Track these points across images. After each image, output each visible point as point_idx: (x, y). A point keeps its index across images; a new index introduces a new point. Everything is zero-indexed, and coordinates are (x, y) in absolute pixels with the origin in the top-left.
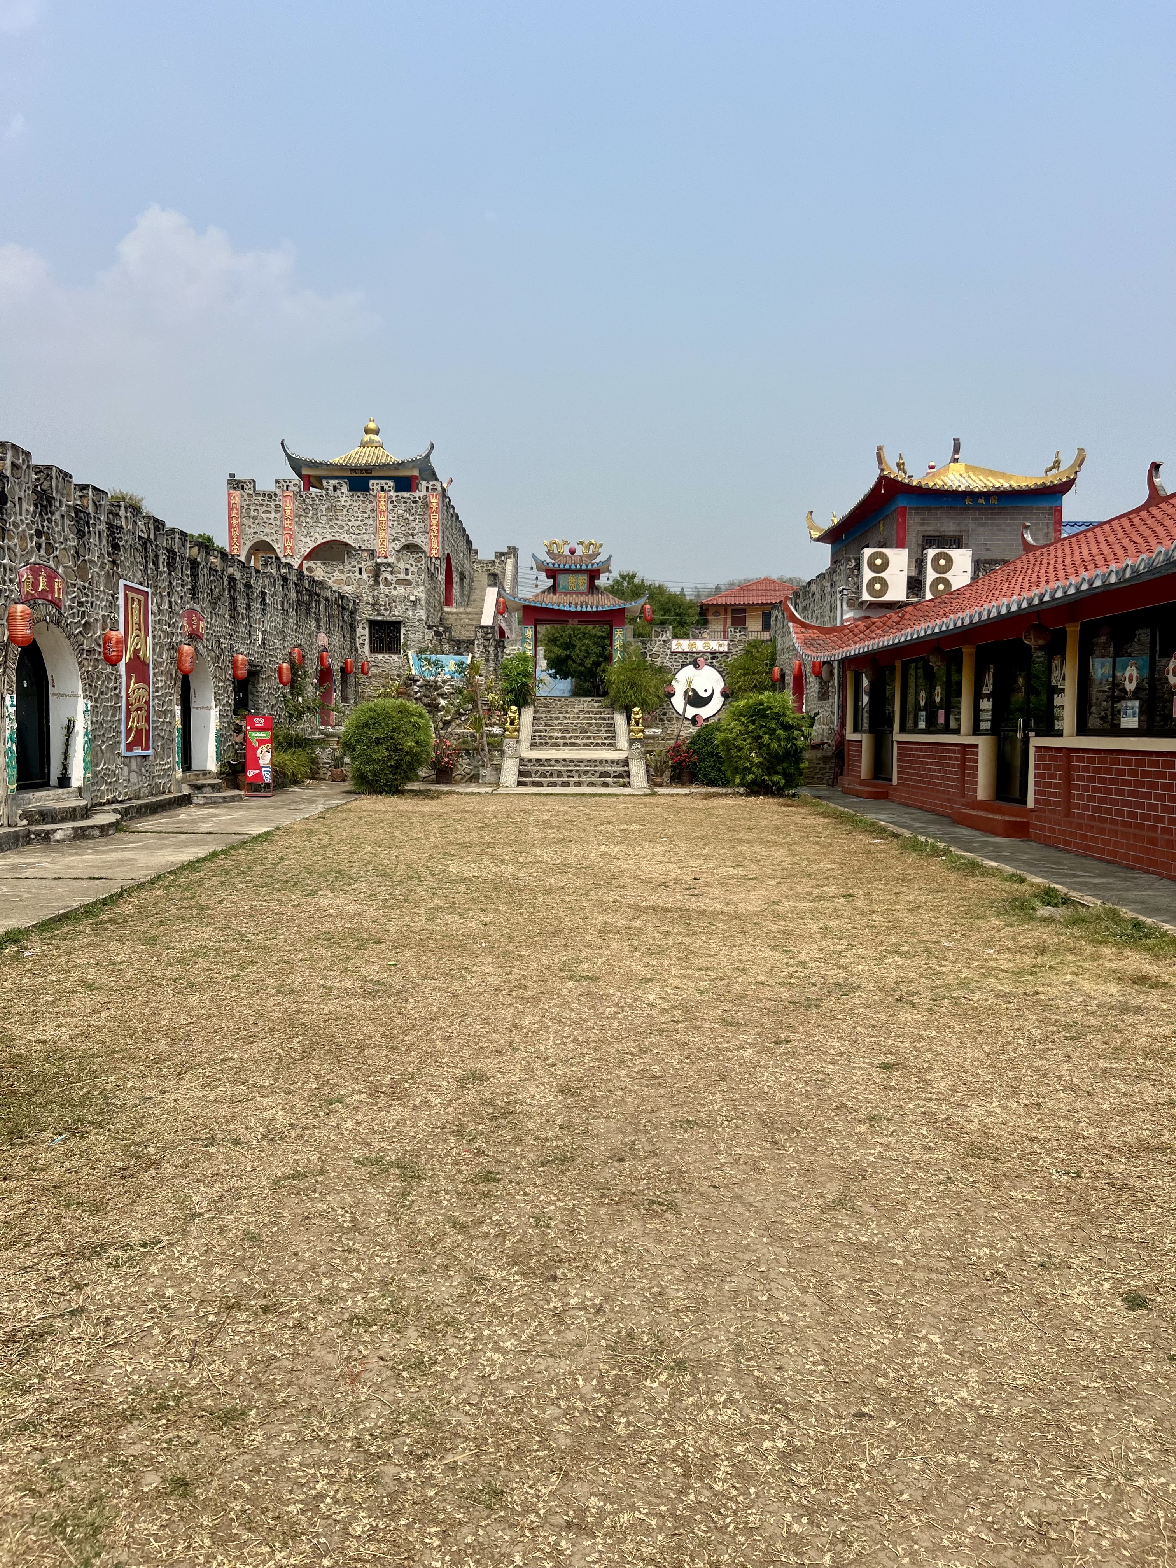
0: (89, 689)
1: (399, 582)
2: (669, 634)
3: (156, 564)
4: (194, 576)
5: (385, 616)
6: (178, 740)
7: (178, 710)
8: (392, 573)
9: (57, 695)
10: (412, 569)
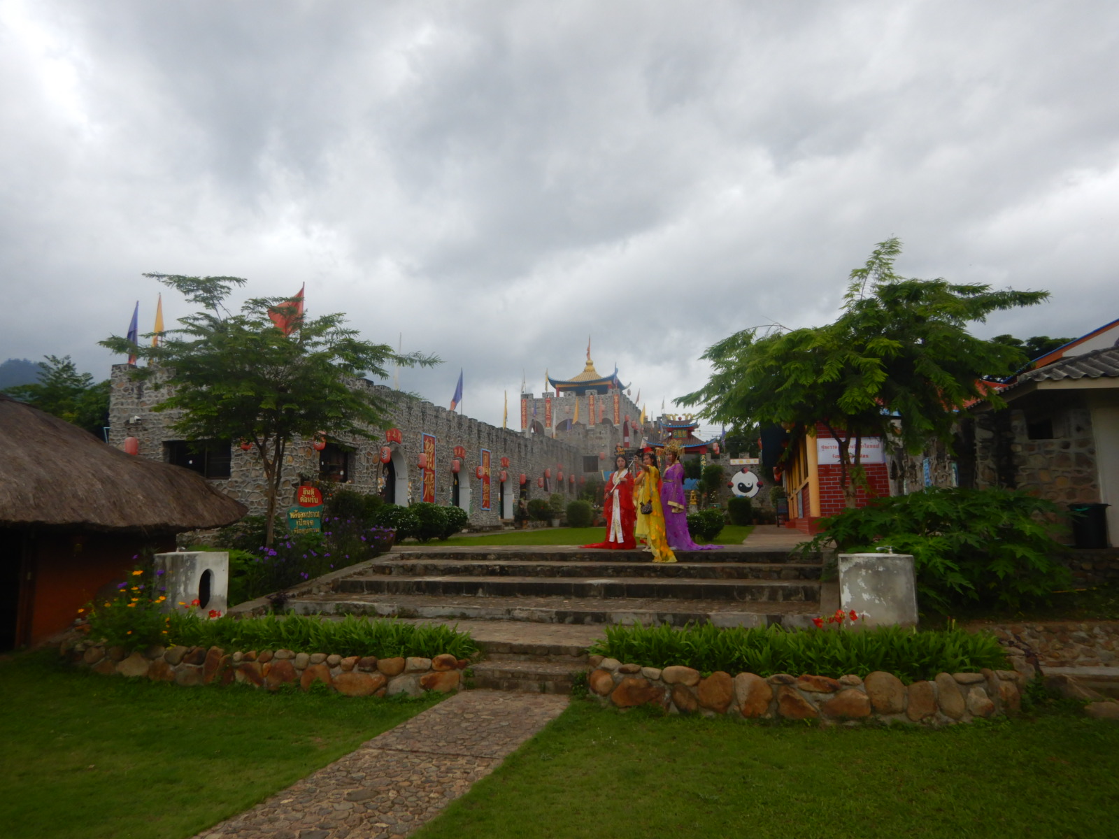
0: (472, 486)
1: (597, 438)
2: (728, 457)
3: (492, 441)
4: (505, 444)
5: (591, 454)
6: (499, 505)
7: (499, 494)
8: (593, 434)
9: (462, 488)
10: (602, 432)
